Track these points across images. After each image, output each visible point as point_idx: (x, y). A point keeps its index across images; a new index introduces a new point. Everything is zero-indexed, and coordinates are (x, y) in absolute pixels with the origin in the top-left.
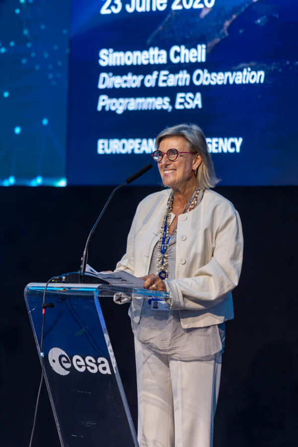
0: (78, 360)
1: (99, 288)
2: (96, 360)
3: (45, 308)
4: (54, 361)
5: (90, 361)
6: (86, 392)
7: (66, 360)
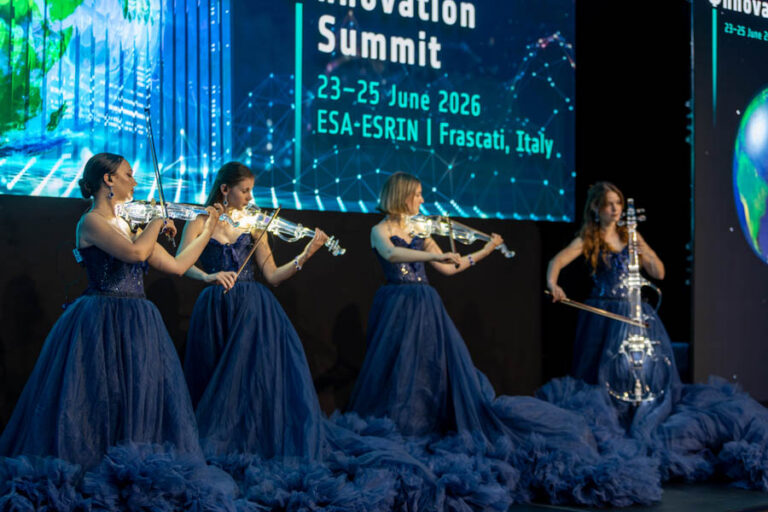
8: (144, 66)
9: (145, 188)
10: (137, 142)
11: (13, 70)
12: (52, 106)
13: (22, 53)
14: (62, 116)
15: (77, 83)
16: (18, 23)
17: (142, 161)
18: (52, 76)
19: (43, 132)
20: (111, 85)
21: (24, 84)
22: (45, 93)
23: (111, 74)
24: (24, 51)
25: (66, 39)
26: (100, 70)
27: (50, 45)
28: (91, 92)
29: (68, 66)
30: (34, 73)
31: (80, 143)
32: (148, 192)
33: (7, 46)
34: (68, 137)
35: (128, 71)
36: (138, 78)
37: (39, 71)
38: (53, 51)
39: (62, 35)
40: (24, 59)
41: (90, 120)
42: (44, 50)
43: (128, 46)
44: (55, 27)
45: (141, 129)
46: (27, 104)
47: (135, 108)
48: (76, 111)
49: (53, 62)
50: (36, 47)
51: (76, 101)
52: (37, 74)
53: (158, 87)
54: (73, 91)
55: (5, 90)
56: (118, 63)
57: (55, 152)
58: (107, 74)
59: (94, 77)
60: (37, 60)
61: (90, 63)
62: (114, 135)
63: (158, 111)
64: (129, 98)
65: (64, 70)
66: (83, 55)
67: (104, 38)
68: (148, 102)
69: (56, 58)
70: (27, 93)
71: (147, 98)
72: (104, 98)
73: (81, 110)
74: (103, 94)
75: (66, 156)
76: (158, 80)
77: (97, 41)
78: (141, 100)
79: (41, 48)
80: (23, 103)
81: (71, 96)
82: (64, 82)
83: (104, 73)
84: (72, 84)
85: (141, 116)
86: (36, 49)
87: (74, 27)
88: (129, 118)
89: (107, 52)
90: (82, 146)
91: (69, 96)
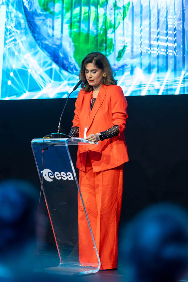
0: (57, 174)
1: (67, 140)
2: (66, 174)
3: (43, 150)
4: (45, 175)
5: (63, 174)
6: (61, 189)
7: (51, 174)
8: (172, 15)
9: (173, 87)
10: (169, 60)
11: (99, 31)
12: (119, 47)
13: (103, 22)
14: (124, 52)
15: (133, 32)
16: (101, 7)
17: (172, 71)
18: (119, 31)
19: (114, 62)
20: (152, 30)
21: (104, 38)
22: (115, 41)
23: (152, 23)
24: (105, 20)
25: (126, 9)
26: (146, 22)
27: (118, 14)
28: (141, 36)
29: (127, 24)
30: (110, 31)
31: (134, 65)
32: (175, 90)
33: (96, 20)
34: (127, 63)
35: (162, 19)
36: (169, 23)
37: (112, 29)
38: (120, 17)
39: (124, 7)
40: (105, 25)
41: (140, 52)
42: (115, 18)
43: (162, 6)
44: (120, 5)
45: (171, 53)
46: (106, 48)
47: (167, 41)
48: (132, 48)
49: (119, 23)
50: (111, 17)
51: (132, 42)
52: (112, 31)
53: (181, 26)
54: (131, 37)
55: (95, 43)
56: (156, 16)
57: (121, 72)
58: (150, 24)
59: (142, 27)
60: (111, 24)
61: (140, 20)
62: (154, 58)
63: (182, 40)
64: (163, 36)
65: (125, 26)
66: (136, 16)
67: (148, 4)
68: (175, 35)
69: (121, 21)
70: (106, 43)
71: (174, 33)
72: (148, 38)
73: (135, 47)
74: (148, 35)
75: (127, 73)
76: (181, 21)
77: (143, 7)
78: (171, 35)
79: (113, 17)
80: (104, 48)
81: (130, 40)
82: (126, 33)
83: (148, 23)
84: (130, 33)
85: (170, 45)
86: (110, 18)
87: (131, 2)
88: (163, 47)
89: (150, 11)
90: (135, 67)
91: (128, 40)
